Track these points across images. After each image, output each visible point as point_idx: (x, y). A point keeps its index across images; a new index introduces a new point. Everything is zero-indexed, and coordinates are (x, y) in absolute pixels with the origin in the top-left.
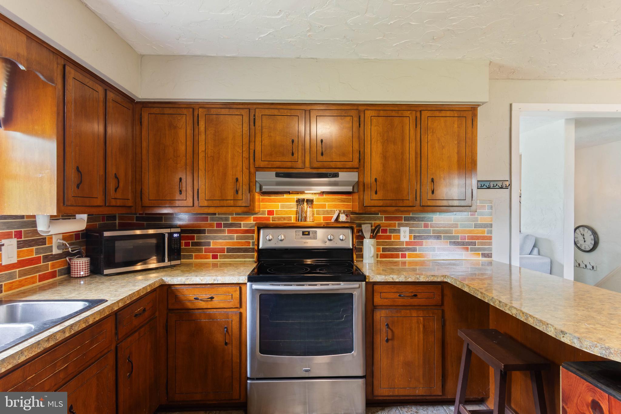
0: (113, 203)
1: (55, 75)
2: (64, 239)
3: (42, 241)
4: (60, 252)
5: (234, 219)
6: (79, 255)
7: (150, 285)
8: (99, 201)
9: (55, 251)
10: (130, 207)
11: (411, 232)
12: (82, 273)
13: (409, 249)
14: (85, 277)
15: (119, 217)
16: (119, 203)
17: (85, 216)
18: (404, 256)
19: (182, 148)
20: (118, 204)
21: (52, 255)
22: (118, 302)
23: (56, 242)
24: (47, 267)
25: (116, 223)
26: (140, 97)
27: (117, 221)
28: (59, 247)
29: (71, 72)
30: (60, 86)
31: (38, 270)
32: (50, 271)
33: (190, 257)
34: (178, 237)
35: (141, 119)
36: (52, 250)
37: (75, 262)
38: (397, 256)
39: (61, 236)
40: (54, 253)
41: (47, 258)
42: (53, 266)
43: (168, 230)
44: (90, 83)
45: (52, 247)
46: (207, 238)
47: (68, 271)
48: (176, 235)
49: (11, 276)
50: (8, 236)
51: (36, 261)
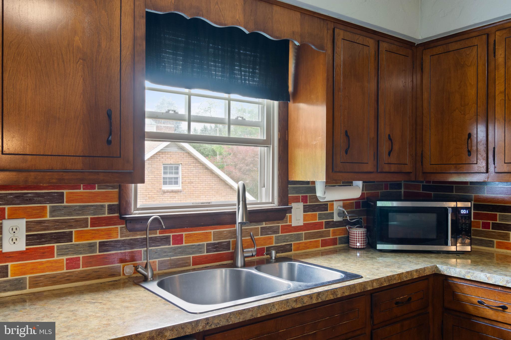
0: (386, 168)
1: (326, 41)
2: (344, 206)
3: (324, 206)
4: (340, 219)
6: (358, 224)
7: (417, 271)
8: (369, 167)
9: (336, 218)
10: (409, 173)
12: (358, 244)
14: (361, 249)
15: (405, 184)
16: (393, 168)
17: (360, 184)
19: (472, 92)
20: (393, 170)
21: (333, 221)
22: (373, 281)
23: (337, 207)
24: (328, 234)
25: (401, 192)
26: (420, 38)
27: (403, 190)
28: (339, 214)
29: (340, 33)
30: (330, 51)
31: (320, 235)
32: (331, 237)
33: (490, 244)
34: (466, 214)
35: (422, 65)
36: (333, 217)
37: (354, 232)
39: (341, 203)
40: (335, 220)
41: (329, 225)
42: (334, 232)
43: (453, 204)
44: (360, 39)
45: (333, 213)
47: (347, 240)
48: (463, 212)
49: (298, 238)
50: (296, 200)
51: (319, 226)
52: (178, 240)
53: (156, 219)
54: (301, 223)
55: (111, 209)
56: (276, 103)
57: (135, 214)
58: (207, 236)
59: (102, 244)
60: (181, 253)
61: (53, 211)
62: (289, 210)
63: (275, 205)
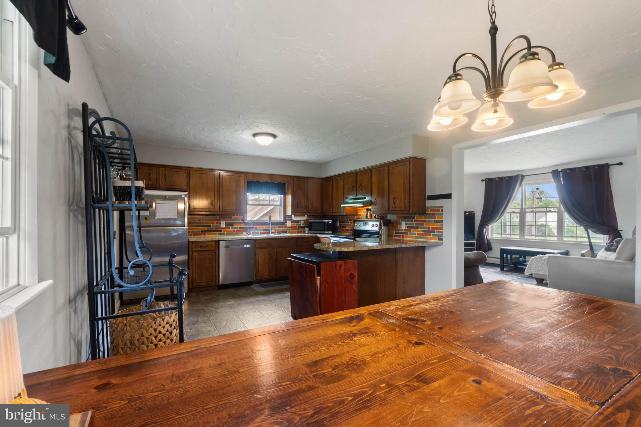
0: (311, 212)
2: (304, 222)
3: (297, 222)
4: (303, 226)
5: (351, 217)
8: (305, 211)
11: (406, 224)
12: (306, 232)
13: (405, 233)
16: (313, 212)
17: (306, 216)
18: (403, 237)
23: (302, 222)
24: (299, 229)
26: (322, 177)
28: (303, 224)
29: (295, 179)
30: (292, 184)
31: (297, 229)
33: (341, 232)
38: (400, 236)
41: (299, 227)
42: (301, 229)
43: (327, 221)
44: (302, 180)
46: (345, 225)
48: (330, 223)
49: (289, 230)
50: (289, 220)
51: (297, 227)
52: (256, 228)
53: (250, 223)
54: (290, 226)
55: (241, 220)
56: (283, 196)
57: (246, 221)
58: (263, 228)
59: (239, 227)
60: (257, 231)
61: (230, 220)
62: (286, 222)
63: (282, 221)
